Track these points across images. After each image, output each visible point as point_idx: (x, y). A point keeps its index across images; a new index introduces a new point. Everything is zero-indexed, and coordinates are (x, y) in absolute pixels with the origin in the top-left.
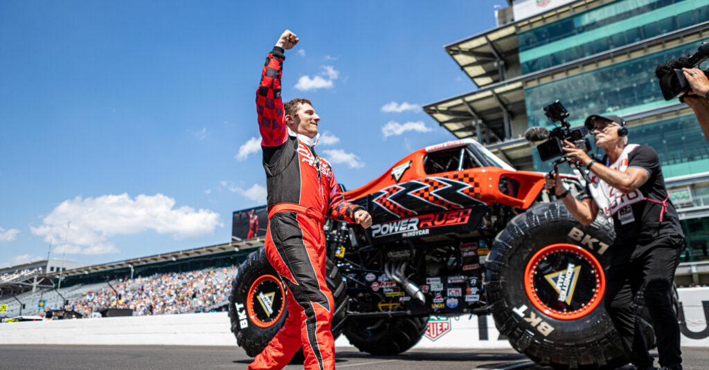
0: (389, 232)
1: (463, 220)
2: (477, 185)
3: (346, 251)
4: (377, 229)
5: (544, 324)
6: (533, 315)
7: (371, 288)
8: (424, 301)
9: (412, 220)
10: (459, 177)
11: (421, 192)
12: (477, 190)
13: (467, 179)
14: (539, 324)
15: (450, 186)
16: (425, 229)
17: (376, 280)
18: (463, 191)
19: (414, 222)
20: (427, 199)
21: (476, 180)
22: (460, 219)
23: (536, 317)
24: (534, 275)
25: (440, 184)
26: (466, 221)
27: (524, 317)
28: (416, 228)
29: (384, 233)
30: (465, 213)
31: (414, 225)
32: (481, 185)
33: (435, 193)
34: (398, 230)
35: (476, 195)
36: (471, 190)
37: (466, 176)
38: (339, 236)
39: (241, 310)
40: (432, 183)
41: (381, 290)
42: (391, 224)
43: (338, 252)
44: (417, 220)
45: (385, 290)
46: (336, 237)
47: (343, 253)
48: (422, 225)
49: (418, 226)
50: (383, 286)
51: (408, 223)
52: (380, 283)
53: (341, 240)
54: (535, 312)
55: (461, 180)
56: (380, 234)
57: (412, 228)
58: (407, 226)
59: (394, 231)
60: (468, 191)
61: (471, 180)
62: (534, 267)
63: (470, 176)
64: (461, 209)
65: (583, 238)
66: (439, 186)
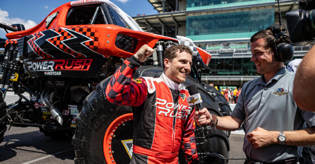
0: (37, 69)
1: (85, 68)
2: (96, 39)
3: (19, 77)
4: (30, 65)
7: (34, 106)
8: (61, 124)
9: (50, 62)
10: (84, 31)
11: (54, 40)
12: (96, 44)
13: (89, 33)
15: (76, 37)
16: (59, 71)
17: (37, 101)
18: (84, 44)
19: (51, 64)
20: (58, 46)
21: (96, 35)
22: (83, 66)
24: (113, 138)
25: (69, 35)
26: (87, 69)
28: (52, 70)
29: (34, 69)
30: (88, 62)
31: (52, 67)
32: (100, 40)
33: (63, 42)
34: (42, 69)
35: (96, 48)
36: (91, 43)
37: (89, 30)
38: (14, 65)
40: (63, 34)
41: (40, 108)
42: (37, 63)
43: (12, 77)
44: (53, 62)
45: (42, 109)
46: (12, 65)
47: (17, 78)
48: (56, 67)
49: (54, 67)
50: (41, 106)
51: (48, 64)
52: (39, 103)
53: (15, 68)
55: (85, 33)
57: (50, 68)
58: (47, 66)
59: (39, 69)
60: (89, 44)
61: (92, 34)
62: (114, 131)
63: (92, 31)
64: (85, 58)
66: (68, 37)
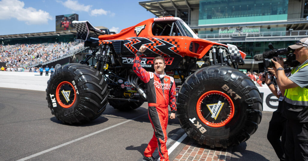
0: (131, 63)
1: (169, 63)
2: (178, 46)
3: (109, 66)
4: (125, 59)
5: (202, 128)
6: (198, 123)
7: (121, 87)
8: (146, 98)
9: (143, 59)
10: (170, 40)
11: (149, 45)
12: (178, 49)
13: (174, 42)
14: (200, 128)
15: (165, 44)
16: (150, 65)
17: (123, 83)
18: (171, 49)
19: (144, 60)
20: (152, 49)
21: (178, 43)
22: (167, 62)
23: (199, 124)
24: (202, 103)
25: (160, 43)
26: (171, 64)
27: (194, 123)
28: (145, 63)
29: (128, 62)
30: (171, 59)
31: (144, 62)
32: (181, 46)
33: (156, 47)
35: (178, 51)
36: (175, 48)
37: (174, 40)
38: (105, 58)
39: (53, 98)
40: (155, 42)
41: (126, 88)
42: (132, 59)
43: (105, 67)
44: (146, 59)
45: (127, 89)
46: (104, 59)
47: (107, 67)
48: (148, 62)
49: (146, 62)
50: (127, 87)
52: (125, 85)
53: (106, 61)
54: (199, 122)
55: (171, 42)
56: (126, 62)
57: (143, 63)
60: (173, 49)
61: (176, 43)
62: (202, 100)
63: (176, 41)
64: (169, 57)
65: (228, 90)
66: (159, 44)
